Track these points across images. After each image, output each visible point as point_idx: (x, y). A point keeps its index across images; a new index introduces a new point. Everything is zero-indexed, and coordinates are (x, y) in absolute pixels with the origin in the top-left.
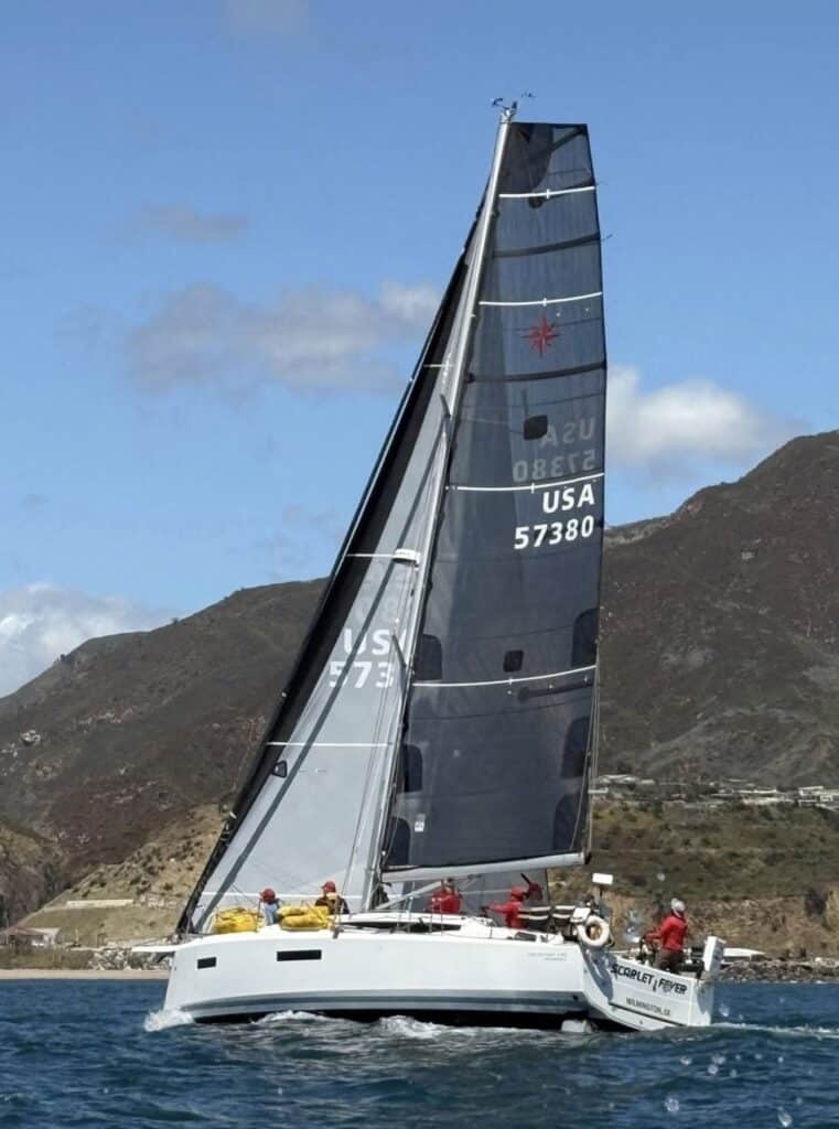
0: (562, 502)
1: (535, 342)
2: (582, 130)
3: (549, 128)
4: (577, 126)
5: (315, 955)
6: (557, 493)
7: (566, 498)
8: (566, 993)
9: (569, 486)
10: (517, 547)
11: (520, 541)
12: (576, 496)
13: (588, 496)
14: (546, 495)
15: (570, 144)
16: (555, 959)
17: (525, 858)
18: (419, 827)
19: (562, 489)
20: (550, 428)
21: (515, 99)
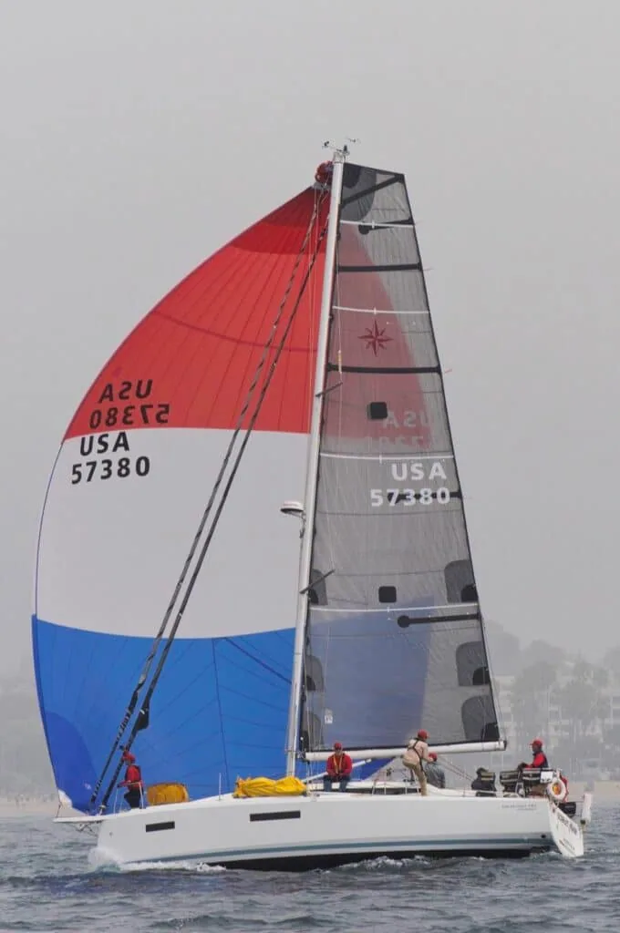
0: (410, 474)
1: (370, 343)
2: (399, 178)
3: (374, 172)
4: (396, 175)
5: (296, 815)
6: (404, 466)
7: (414, 469)
8: (536, 834)
9: (418, 461)
10: (374, 504)
11: (376, 501)
12: (427, 470)
13: (438, 471)
14: (394, 466)
15: (389, 187)
16: (526, 809)
17: (448, 744)
18: (329, 720)
19: (409, 464)
20: (390, 413)
21: (346, 143)
